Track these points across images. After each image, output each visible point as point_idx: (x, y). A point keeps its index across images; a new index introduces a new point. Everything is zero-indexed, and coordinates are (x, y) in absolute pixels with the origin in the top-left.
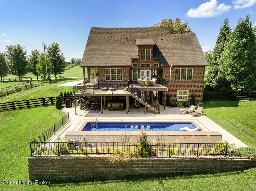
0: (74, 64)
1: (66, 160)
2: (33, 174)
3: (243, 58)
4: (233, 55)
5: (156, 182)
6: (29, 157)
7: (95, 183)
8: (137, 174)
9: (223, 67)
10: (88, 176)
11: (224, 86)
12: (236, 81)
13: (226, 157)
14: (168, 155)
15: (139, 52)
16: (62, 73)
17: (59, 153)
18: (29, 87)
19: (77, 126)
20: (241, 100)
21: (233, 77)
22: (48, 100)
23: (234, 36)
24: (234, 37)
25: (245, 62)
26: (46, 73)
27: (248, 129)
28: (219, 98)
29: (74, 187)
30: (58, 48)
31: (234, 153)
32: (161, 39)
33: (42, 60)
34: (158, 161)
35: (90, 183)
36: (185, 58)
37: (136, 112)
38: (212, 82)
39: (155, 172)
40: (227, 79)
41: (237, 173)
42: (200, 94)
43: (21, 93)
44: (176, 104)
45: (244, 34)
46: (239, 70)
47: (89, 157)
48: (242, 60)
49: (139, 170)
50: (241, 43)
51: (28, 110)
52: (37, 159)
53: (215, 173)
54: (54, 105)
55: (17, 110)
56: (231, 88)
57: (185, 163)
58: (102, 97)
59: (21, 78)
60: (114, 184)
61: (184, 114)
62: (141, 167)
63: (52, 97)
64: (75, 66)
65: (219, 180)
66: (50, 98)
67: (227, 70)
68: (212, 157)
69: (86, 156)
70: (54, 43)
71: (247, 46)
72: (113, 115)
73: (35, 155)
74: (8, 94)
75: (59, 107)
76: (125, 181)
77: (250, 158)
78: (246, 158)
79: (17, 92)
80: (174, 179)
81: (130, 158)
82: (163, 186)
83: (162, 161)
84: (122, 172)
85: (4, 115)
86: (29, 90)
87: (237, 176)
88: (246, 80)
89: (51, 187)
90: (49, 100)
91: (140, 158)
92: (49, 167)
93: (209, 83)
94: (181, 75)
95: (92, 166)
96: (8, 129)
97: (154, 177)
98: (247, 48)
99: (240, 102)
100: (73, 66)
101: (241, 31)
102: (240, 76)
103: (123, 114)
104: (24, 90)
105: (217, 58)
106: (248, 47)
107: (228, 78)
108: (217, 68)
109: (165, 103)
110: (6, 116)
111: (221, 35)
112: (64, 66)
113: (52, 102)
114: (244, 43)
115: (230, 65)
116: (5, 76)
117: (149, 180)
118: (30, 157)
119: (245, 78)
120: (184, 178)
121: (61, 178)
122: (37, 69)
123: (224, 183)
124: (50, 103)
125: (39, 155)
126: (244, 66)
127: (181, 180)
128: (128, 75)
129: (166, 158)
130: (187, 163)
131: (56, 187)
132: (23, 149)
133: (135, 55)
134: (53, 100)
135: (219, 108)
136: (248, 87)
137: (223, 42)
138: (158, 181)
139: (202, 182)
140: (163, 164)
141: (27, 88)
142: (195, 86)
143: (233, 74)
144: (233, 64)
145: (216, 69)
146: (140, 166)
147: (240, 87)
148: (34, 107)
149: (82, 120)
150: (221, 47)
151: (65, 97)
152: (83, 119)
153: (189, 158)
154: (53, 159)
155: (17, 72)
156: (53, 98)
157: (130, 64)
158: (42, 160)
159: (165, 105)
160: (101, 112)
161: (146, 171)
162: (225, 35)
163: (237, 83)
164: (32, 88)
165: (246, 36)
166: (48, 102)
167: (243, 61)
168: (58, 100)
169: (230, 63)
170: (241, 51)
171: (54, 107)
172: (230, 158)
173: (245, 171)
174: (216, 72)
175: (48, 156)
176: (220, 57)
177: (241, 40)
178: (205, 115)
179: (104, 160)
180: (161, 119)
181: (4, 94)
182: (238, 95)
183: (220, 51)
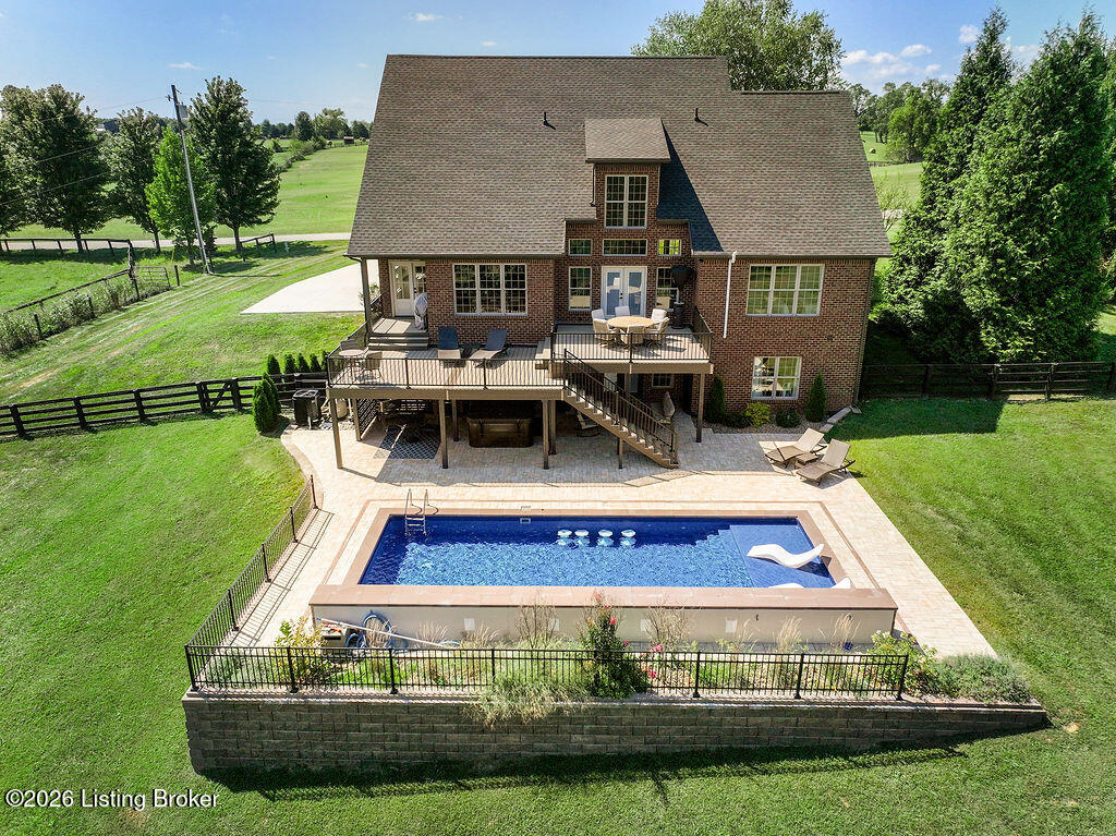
0: (311, 142)
1: (322, 708)
2: (204, 753)
3: (1042, 217)
4: (1004, 202)
5: (643, 789)
6: (185, 698)
7: (426, 786)
8: (579, 753)
9: (956, 248)
10: (404, 758)
11: (952, 332)
12: (1002, 312)
13: (899, 698)
14: (692, 692)
15: (598, 189)
16: (264, 218)
17: (293, 683)
18: (128, 299)
19: (349, 535)
20: (1012, 397)
21: (991, 298)
22: (221, 391)
23: (1016, 115)
24: (1015, 120)
25: (1049, 236)
26: (194, 227)
27: (1010, 553)
28: (926, 387)
29: (354, 802)
30: (240, 105)
31: (931, 679)
32: (697, 120)
33: (170, 165)
34: (653, 713)
35: (409, 786)
36: (794, 220)
37: (585, 456)
38: (906, 303)
39: (643, 749)
40: (969, 302)
41: (931, 757)
42: (845, 371)
43: (97, 328)
44: (748, 414)
45: (1063, 107)
46: (1019, 266)
47: (402, 697)
48: (1037, 224)
49: (586, 739)
50: (1041, 149)
51: (143, 430)
52: (215, 703)
53: (854, 754)
54: (249, 412)
55: (95, 432)
56: (978, 343)
57: (752, 720)
58: (445, 401)
59: (85, 240)
60: (496, 794)
61: (773, 470)
62: (592, 732)
63: (237, 380)
64: (316, 149)
65: (863, 784)
66: (228, 382)
67: (972, 263)
68: (850, 696)
69: (394, 692)
70: (220, 83)
71: (1067, 161)
72: (488, 471)
73: (206, 689)
74: (42, 337)
75: (271, 425)
76: (534, 782)
77: (985, 703)
78: (969, 702)
79: (79, 323)
80: (708, 775)
81: (550, 703)
82: (667, 802)
83: (667, 711)
84: (524, 748)
85: (49, 453)
86: (128, 317)
87: (929, 767)
88: (1044, 314)
89: (274, 801)
90: (226, 389)
91: (589, 703)
92: (262, 728)
93: (893, 303)
94: (771, 294)
95: (417, 726)
96: (78, 530)
97: (637, 769)
98: (1065, 172)
99: (1006, 406)
100: (307, 152)
101: (1050, 91)
102: (1021, 294)
103: (529, 465)
104: (106, 311)
105: (939, 199)
106: (1068, 168)
107: (972, 301)
108: (935, 244)
109: (701, 409)
110: (55, 459)
111: (965, 91)
112: (268, 187)
113: (237, 398)
114: (1054, 147)
115: (988, 243)
116: (12, 228)
117: (621, 779)
118: (189, 695)
119: (1042, 304)
120: (745, 774)
121: (306, 766)
122: (154, 207)
123: (879, 794)
124: (230, 402)
125: (221, 686)
126: (1044, 249)
127: (733, 780)
128: (550, 293)
129: (683, 702)
130: (759, 720)
131: (291, 800)
132: (148, 625)
133: (581, 201)
134: (242, 393)
135: (918, 437)
136: (1049, 339)
137: (968, 129)
138: (650, 782)
139: (806, 789)
140: (672, 723)
141: (121, 300)
142: (830, 338)
143: (993, 283)
144: (996, 242)
145: (931, 247)
146: (587, 727)
147: (1017, 343)
148: (165, 420)
149: (369, 501)
150: (959, 150)
151: (291, 378)
152: (368, 497)
153: (765, 703)
154: (273, 706)
155: (61, 213)
156: (240, 384)
157: (558, 247)
158: (234, 706)
159: (700, 417)
160: (439, 457)
161: (611, 745)
162: (980, 93)
163: (1004, 321)
164: (142, 305)
165: (1066, 114)
166: (221, 398)
167: (1043, 231)
168: (262, 399)
169: (987, 237)
170: (1037, 183)
171: (249, 420)
172: (913, 705)
173: (962, 748)
174: (928, 261)
175: (255, 690)
176: (950, 194)
177: (1043, 133)
178: (857, 475)
179: (458, 707)
180: (680, 497)
181: (27, 334)
182: (1001, 378)
183: (954, 165)
